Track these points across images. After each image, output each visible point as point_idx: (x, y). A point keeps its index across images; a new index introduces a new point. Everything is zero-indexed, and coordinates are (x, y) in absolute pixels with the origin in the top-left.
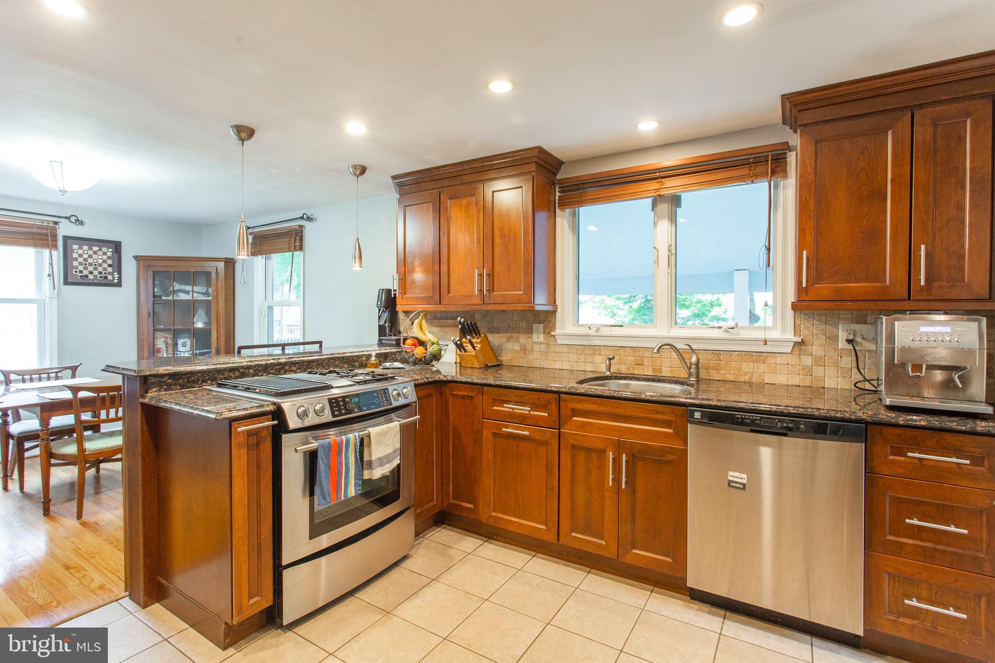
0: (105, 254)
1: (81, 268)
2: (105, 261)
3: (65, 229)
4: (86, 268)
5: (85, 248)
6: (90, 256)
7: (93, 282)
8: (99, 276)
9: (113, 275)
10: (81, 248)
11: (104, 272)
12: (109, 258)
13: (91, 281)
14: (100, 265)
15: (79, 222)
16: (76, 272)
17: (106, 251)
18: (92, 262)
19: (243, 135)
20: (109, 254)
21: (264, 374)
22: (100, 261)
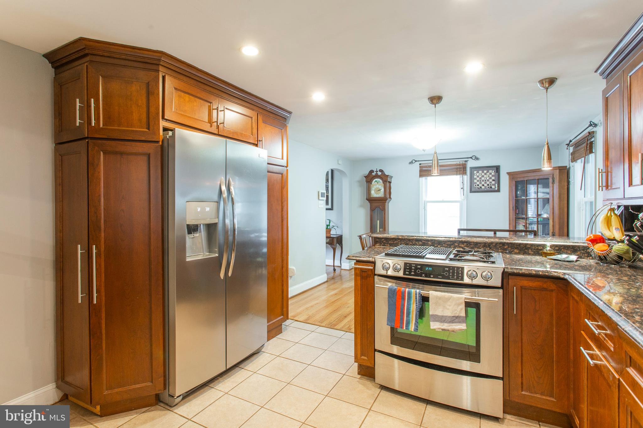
0: (491, 174)
1: (478, 183)
2: (490, 178)
3: (471, 164)
4: (480, 183)
5: (480, 172)
6: (483, 176)
7: (484, 190)
8: (487, 186)
9: (495, 185)
10: (478, 172)
11: (490, 184)
12: (493, 176)
13: (483, 190)
14: (488, 180)
15: (477, 159)
16: (476, 185)
17: (491, 172)
18: (484, 179)
19: (435, 101)
20: (493, 174)
21: (439, 246)
22: (488, 178)
